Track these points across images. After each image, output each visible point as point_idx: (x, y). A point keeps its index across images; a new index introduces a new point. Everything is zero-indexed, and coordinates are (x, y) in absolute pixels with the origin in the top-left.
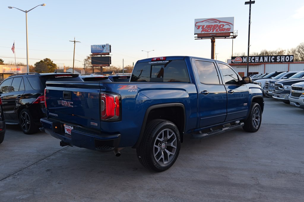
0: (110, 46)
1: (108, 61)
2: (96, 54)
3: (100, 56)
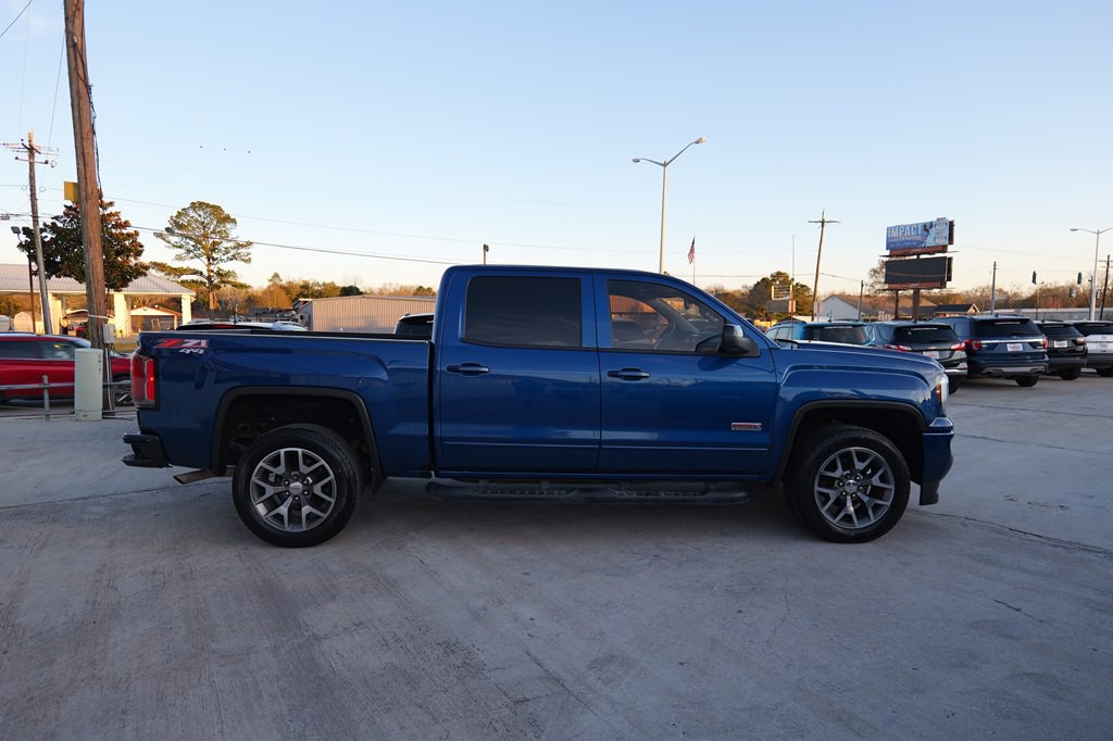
0: (951, 225)
1: (941, 270)
2: (901, 252)
3: (915, 257)
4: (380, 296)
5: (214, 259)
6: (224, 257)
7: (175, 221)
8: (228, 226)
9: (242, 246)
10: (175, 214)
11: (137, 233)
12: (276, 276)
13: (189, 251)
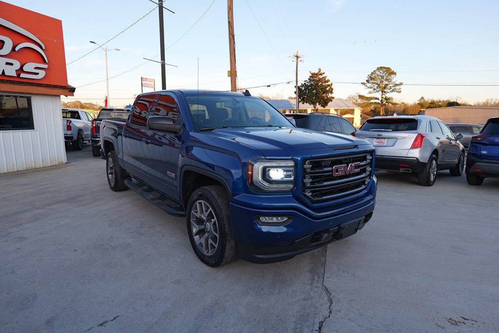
4: (477, 107)
5: (385, 92)
6: (389, 91)
7: (370, 77)
8: (392, 76)
9: (398, 85)
10: (370, 74)
11: (332, 84)
12: (422, 98)
13: (374, 89)
